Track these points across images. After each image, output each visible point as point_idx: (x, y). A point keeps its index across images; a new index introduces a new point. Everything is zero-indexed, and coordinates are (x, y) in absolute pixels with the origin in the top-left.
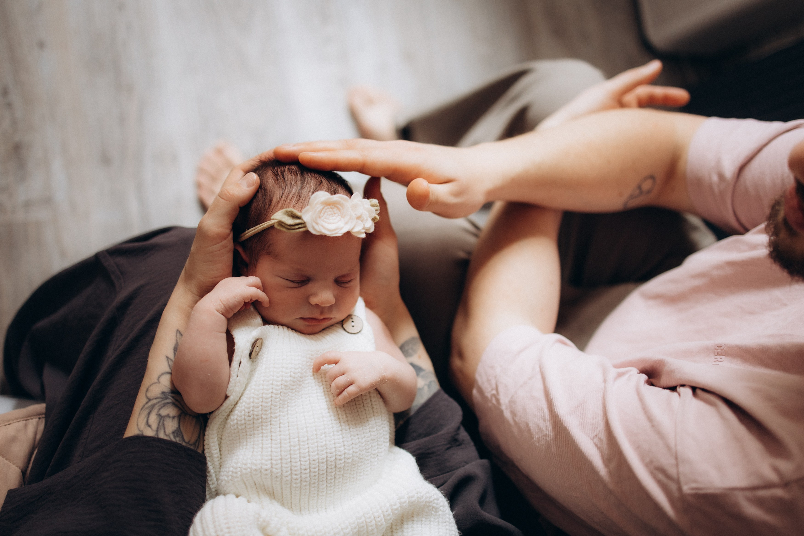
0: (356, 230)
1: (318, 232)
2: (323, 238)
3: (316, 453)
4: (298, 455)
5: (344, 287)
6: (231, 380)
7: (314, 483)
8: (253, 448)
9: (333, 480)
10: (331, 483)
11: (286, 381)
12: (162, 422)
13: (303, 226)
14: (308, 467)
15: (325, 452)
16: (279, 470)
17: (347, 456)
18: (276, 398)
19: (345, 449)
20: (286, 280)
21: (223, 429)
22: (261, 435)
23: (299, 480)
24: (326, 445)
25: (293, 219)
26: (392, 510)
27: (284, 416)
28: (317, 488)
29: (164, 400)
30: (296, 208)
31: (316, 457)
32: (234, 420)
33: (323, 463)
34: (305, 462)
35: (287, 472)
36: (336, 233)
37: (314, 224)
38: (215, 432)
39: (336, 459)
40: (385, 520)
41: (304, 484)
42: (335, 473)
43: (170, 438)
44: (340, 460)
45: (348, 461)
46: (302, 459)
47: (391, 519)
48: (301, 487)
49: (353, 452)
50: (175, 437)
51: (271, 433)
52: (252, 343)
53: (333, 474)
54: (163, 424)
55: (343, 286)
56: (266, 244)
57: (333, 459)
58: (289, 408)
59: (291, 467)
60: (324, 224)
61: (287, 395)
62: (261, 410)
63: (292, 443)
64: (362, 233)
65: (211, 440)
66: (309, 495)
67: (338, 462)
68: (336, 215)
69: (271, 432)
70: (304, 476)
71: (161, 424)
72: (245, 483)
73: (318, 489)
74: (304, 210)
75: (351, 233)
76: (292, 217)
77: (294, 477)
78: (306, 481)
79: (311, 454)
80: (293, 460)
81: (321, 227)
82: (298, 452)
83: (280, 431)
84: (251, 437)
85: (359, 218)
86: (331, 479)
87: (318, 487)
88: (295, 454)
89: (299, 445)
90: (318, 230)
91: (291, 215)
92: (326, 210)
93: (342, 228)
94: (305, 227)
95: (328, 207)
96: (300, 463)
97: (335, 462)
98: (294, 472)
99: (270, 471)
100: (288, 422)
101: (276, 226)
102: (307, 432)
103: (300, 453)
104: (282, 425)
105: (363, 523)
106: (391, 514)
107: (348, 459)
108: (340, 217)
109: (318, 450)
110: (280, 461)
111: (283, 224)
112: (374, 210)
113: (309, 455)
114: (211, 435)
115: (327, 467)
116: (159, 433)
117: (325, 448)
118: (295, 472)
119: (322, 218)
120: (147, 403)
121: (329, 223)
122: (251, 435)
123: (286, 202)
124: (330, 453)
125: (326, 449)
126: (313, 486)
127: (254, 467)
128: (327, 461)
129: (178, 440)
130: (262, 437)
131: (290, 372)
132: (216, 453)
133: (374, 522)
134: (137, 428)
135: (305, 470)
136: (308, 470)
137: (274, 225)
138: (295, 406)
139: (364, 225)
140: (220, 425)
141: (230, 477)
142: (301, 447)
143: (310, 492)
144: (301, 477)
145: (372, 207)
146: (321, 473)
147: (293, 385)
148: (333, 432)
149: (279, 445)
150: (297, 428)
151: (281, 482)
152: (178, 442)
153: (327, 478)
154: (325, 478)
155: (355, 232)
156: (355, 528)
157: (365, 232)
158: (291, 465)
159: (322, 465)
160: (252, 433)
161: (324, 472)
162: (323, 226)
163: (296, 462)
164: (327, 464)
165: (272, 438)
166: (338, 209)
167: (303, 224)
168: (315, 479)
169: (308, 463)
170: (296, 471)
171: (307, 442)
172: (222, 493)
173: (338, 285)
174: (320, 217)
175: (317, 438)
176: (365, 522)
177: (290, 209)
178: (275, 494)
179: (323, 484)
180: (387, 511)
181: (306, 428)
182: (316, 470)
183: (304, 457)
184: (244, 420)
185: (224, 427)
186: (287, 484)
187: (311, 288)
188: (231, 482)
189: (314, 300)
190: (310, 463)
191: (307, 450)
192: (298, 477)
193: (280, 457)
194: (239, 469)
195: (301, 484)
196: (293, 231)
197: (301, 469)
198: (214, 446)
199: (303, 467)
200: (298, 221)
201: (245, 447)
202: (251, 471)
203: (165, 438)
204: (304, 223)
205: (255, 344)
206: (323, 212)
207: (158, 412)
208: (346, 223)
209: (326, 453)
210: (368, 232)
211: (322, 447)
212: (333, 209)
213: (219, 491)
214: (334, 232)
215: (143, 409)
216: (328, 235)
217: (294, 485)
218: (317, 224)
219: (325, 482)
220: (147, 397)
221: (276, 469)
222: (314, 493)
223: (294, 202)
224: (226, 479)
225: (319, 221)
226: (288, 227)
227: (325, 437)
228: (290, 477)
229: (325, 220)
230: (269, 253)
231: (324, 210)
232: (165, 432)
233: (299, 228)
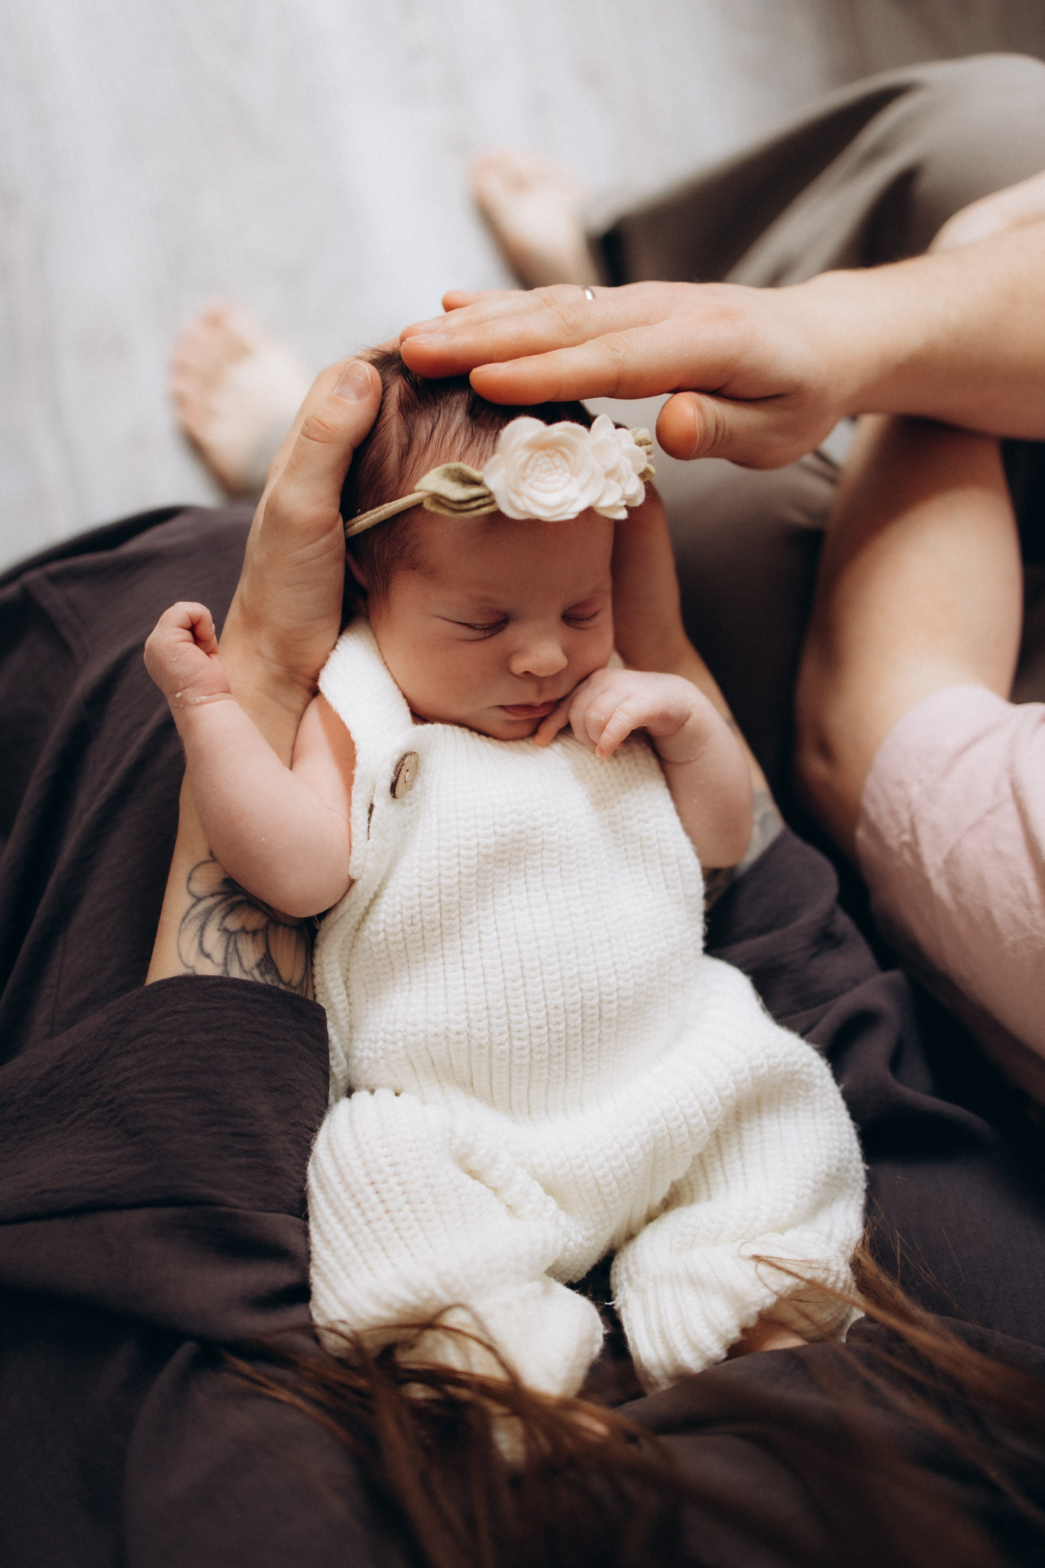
0: (606, 502)
1: (523, 512)
2: (534, 525)
3: (560, 992)
4: (522, 999)
5: (582, 629)
6: (353, 844)
7: (559, 1055)
8: (426, 989)
9: (597, 1045)
10: (592, 1052)
11: (487, 846)
12: (232, 944)
13: (487, 500)
14: (544, 1022)
15: (577, 989)
16: (486, 1032)
17: (622, 993)
18: (470, 884)
19: (618, 979)
20: (455, 624)
21: (350, 950)
22: (441, 961)
23: (527, 1050)
24: (579, 973)
25: (463, 487)
26: (720, 1098)
27: (487, 918)
28: (564, 1064)
29: (230, 897)
30: (466, 460)
31: (561, 1001)
32: (377, 933)
33: (574, 1012)
34: (538, 1011)
35: (501, 1034)
36: (562, 514)
37: (513, 496)
38: (334, 957)
39: (601, 1001)
40: (708, 1120)
41: (538, 1057)
42: (601, 1031)
43: (254, 977)
44: (610, 1002)
45: (626, 1004)
46: (531, 1007)
47: (719, 1116)
48: (530, 1065)
49: (635, 984)
50: (262, 974)
51: (462, 955)
52: (395, 764)
53: (597, 1033)
54: (236, 950)
55: (580, 626)
56: (407, 544)
57: (595, 1002)
58: (496, 900)
59: (508, 1023)
60: (534, 494)
61: (491, 873)
62: (438, 910)
63: (508, 975)
64: (619, 508)
65: (328, 977)
66: (548, 1080)
67: (605, 1007)
68: (560, 470)
69: (462, 952)
70: (536, 1041)
71: (231, 950)
72: (412, 1062)
73: (566, 1065)
74: (487, 467)
75: (596, 510)
76: (461, 483)
77: (516, 1043)
78: (540, 1052)
79: (548, 994)
80: (512, 1010)
81: (528, 503)
82: (521, 991)
83: (481, 950)
84: (420, 965)
85: (610, 474)
86: (592, 1044)
87: (566, 1062)
88: (515, 998)
89: (523, 976)
90: (522, 508)
91: (459, 478)
92: (537, 460)
93: (574, 501)
94: (493, 502)
95: (542, 453)
96: (528, 1014)
97: (599, 1008)
98: (516, 1035)
99: (465, 1035)
100: (496, 930)
101: (427, 505)
102: (539, 948)
103: (525, 994)
104: (483, 937)
105: (662, 1131)
106: (720, 1107)
107: (626, 998)
108: (567, 475)
109: (563, 986)
110: (485, 1014)
111: (443, 501)
112: (644, 454)
113: (545, 997)
114: (327, 965)
115: (583, 1020)
116: (229, 968)
117: (579, 980)
118: (518, 1035)
119: (529, 481)
120: (194, 906)
121: (544, 491)
122: (418, 962)
123: (443, 447)
124: (589, 991)
125: (580, 982)
126: (556, 1059)
127: (432, 1029)
128: (583, 1006)
129: (268, 979)
130: (444, 963)
131: (494, 825)
132: (343, 1001)
133: (685, 1128)
134: (180, 961)
135: (539, 1027)
136: (546, 1029)
137: (422, 504)
138: (510, 893)
139: (623, 489)
140: (344, 941)
141: (380, 1053)
142: (528, 981)
143: (549, 1074)
144: (531, 1043)
145: (638, 447)
146: (572, 1032)
147: (504, 852)
148: (592, 945)
149: (481, 980)
150: (517, 942)
151: (490, 1057)
152: (270, 983)
153: (583, 1043)
154: (580, 1043)
155: (604, 508)
156: (648, 1142)
157: (626, 507)
158: (509, 1019)
159: (572, 1016)
160: (421, 957)
161: (578, 1030)
162: (531, 499)
163: (518, 1014)
164: (582, 1014)
165: (466, 965)
166: (564, 456)
167: (488, 497)
168: (558, 1047)
169: (543, 1013)
170: (519, 1031)
171: (539, 970)
172: (361, 1086)
173: (571, 626)
174: (524, 479)
175: (559, 960)
176: (666, 1128)
177: (454, 465)
178: (475, 1083)
179: (576, 1056)
180: (710, 1103)
181: (536, 940)
182: (562, 1027)
183: (535, 1002)
184: (401, 933)
185: (353, 947)
186: (504, 1060)
187: (513, 635)
188: (382, 1061)
189: (520, 665)
190: (547, 1014)
191: (540, 988)
192: (525, 1043)
193: (485, 1005)
194: (399, 1035)
195: (531, 1058)
196: (466, 515)
197: (530, 1026)
198: (335, 987)
199: (534, 1023)
200: (475, 491)
201: (407, 987)
202: (426, 1036)
203: (244, 977)
204: (490, 494)
205: (400, 765)
206: (530, 465)
207: (221, 924)
208: (584, 488)
209: (581, 990)
210: (631, 505)
211: (571, 978)
212: (551, 457)
213: (354, 1081)
214: (555, 512)
215: (187, 921)
216: (544, 519)
217: (517, 1061)
218: (518, 494)
219: (581, 1051)
220: (191, 893)
221: (479, 1029)
222: (559, 1076)
223: (460, 445)
224: (372, 1055)
225: (524, 488)
226: (456, 507)
227: (577, 957)
228: (507, 1045)
229: (536, 484)
230: (414, 566)
231: (532, 462)
232: (241, 965)
233: (479, 507)
